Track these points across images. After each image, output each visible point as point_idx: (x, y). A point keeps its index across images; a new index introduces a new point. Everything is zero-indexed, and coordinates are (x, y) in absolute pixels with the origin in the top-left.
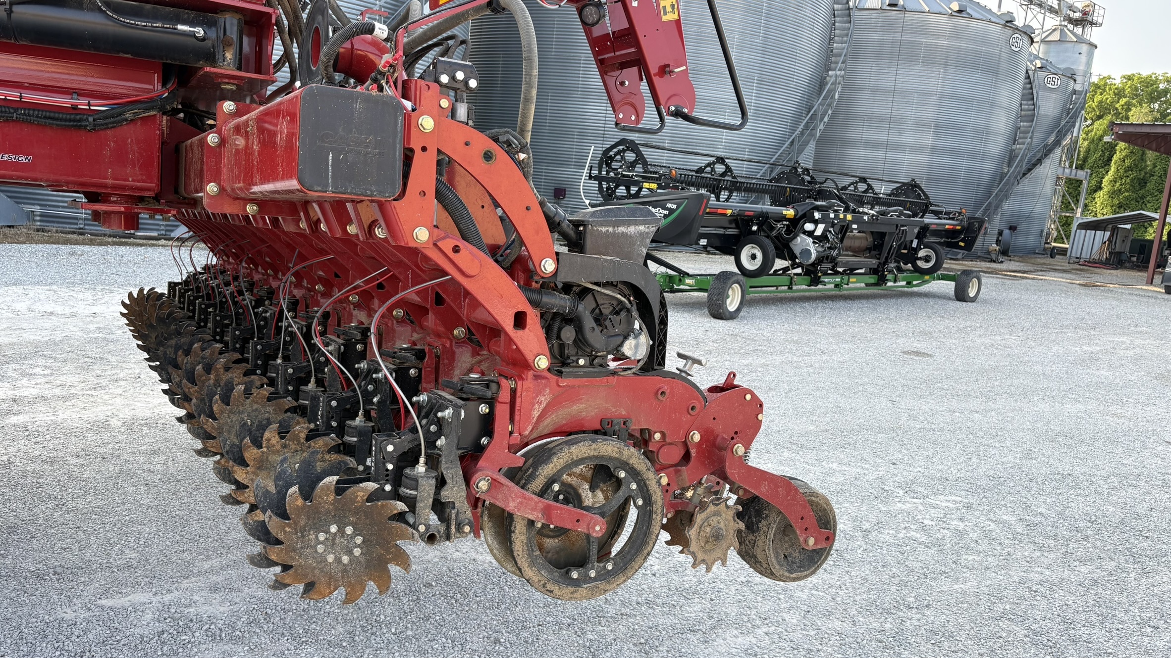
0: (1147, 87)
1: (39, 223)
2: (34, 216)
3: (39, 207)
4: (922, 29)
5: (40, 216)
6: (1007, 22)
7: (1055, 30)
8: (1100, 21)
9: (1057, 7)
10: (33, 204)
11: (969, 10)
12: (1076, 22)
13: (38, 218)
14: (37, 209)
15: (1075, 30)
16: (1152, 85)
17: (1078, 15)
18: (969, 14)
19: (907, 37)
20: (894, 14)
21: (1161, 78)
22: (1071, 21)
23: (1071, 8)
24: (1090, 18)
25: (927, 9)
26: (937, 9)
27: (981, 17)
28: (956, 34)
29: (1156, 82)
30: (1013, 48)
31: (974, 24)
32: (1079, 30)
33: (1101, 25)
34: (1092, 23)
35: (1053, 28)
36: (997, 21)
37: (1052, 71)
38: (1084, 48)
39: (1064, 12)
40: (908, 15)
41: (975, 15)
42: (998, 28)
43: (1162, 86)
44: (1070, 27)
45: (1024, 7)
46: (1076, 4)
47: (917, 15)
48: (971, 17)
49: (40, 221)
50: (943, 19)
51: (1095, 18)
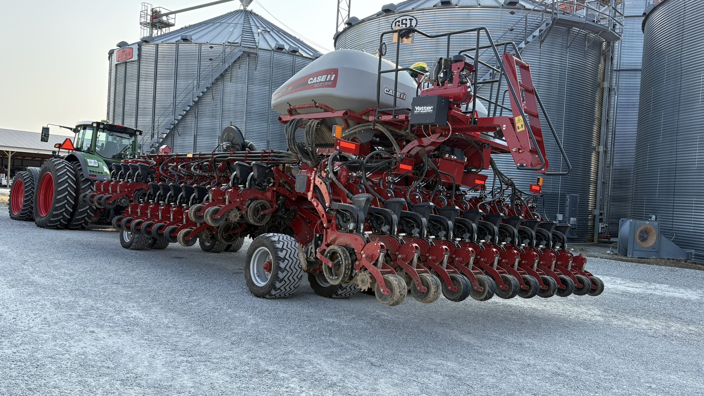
1: (693, 259)
2: (692, 255)
3: (694, 251)
5: (695, 255)
10: (692, 249)
13: (693, 256)
14: (693, 251)
49: (694, 258)
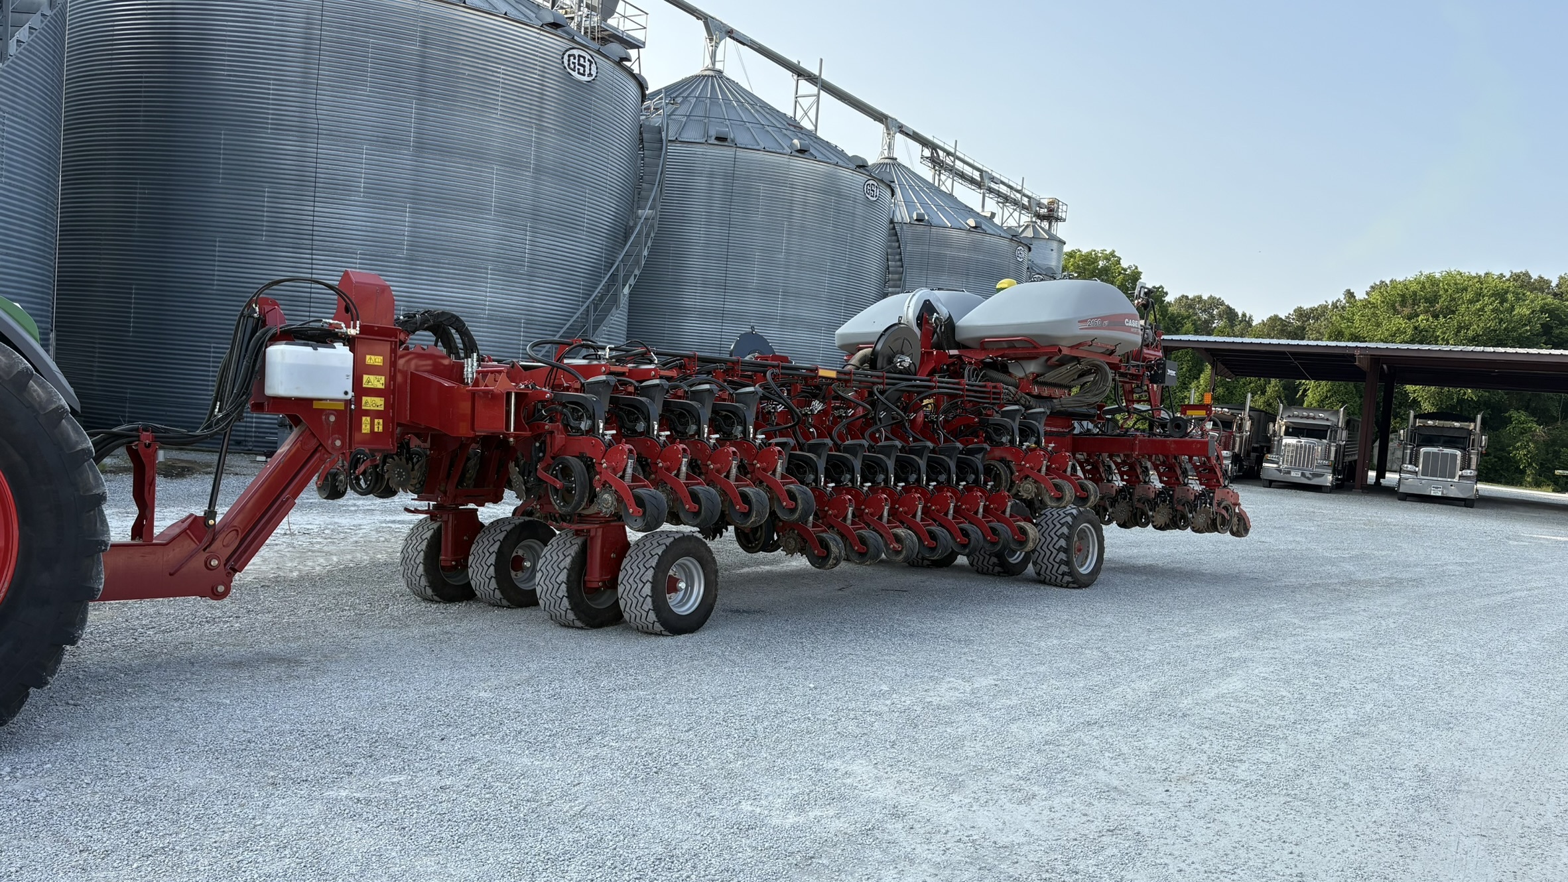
0: (1089, 265)
4: (944, 242)
6: (1013, 236)
7: (1027, 226)
8: (1063, 216)
9: (1027, 204)
11: (983, 227)
12: (1042, 218)
15: (1043, 226)
16: (1094, 263)
17: (1044, 211)
18: (983, 230)
19: (934, 250)
20: (920, 229)
21: (1100, 255)
22: (1039, 216)
23: (1039, 205)
24: (1055, 215)
25: (950, 225)
26: (957, 225)
27: (993, 233)
28: (975, 247)
29: (1096, 259)
30: (1018, 259)
31: (987, 238)
32: (1045, 224)
33: (1064, 220)
34: (1058, 219)
35: (1026, 224)
36: (1005, 236)
37: (1038, 271)
38: (1055, 245)
39: (1034, 209)
40: (934, 230)
41: (989, 231)
42: (1006, 242)
43: (1101, 264)
44: (1039, 221)
45: (1001, 205)
46: (1042, 201)
47: (941, 230)
48: (985, 232)
50: (963, 234)
51: (1060, 214)
